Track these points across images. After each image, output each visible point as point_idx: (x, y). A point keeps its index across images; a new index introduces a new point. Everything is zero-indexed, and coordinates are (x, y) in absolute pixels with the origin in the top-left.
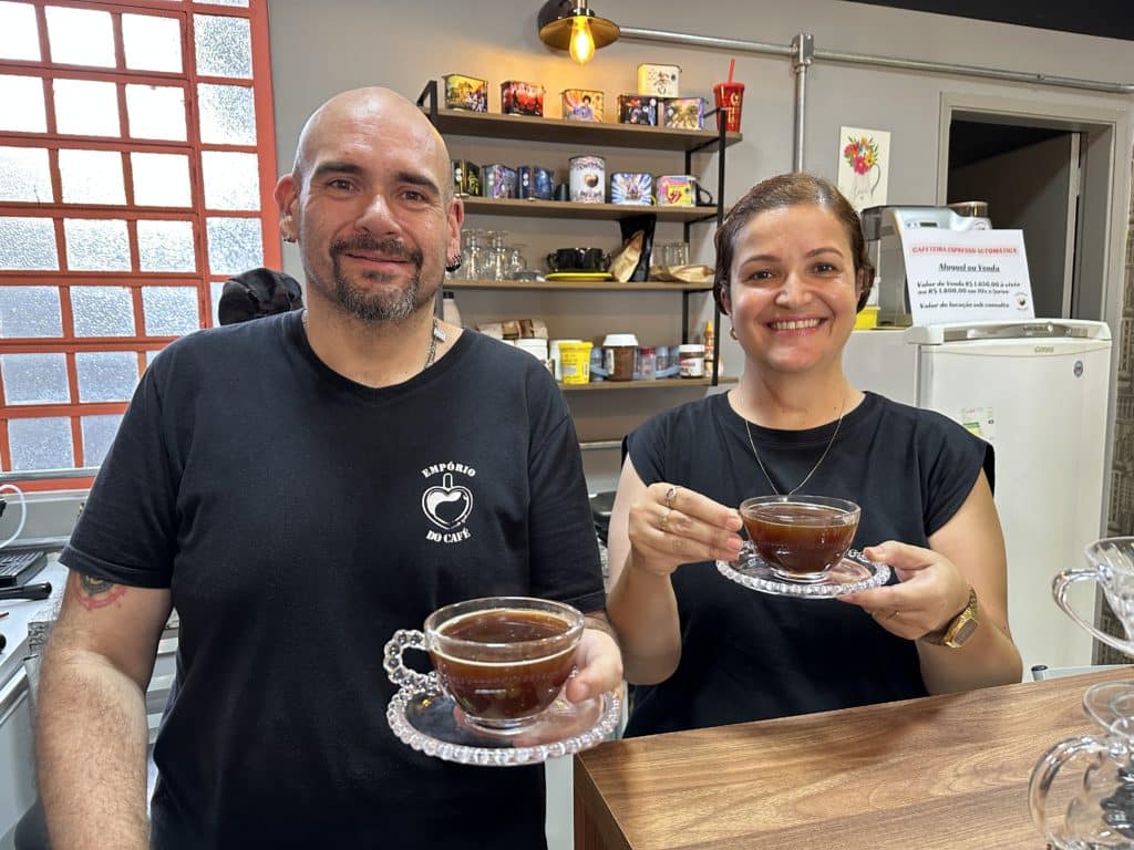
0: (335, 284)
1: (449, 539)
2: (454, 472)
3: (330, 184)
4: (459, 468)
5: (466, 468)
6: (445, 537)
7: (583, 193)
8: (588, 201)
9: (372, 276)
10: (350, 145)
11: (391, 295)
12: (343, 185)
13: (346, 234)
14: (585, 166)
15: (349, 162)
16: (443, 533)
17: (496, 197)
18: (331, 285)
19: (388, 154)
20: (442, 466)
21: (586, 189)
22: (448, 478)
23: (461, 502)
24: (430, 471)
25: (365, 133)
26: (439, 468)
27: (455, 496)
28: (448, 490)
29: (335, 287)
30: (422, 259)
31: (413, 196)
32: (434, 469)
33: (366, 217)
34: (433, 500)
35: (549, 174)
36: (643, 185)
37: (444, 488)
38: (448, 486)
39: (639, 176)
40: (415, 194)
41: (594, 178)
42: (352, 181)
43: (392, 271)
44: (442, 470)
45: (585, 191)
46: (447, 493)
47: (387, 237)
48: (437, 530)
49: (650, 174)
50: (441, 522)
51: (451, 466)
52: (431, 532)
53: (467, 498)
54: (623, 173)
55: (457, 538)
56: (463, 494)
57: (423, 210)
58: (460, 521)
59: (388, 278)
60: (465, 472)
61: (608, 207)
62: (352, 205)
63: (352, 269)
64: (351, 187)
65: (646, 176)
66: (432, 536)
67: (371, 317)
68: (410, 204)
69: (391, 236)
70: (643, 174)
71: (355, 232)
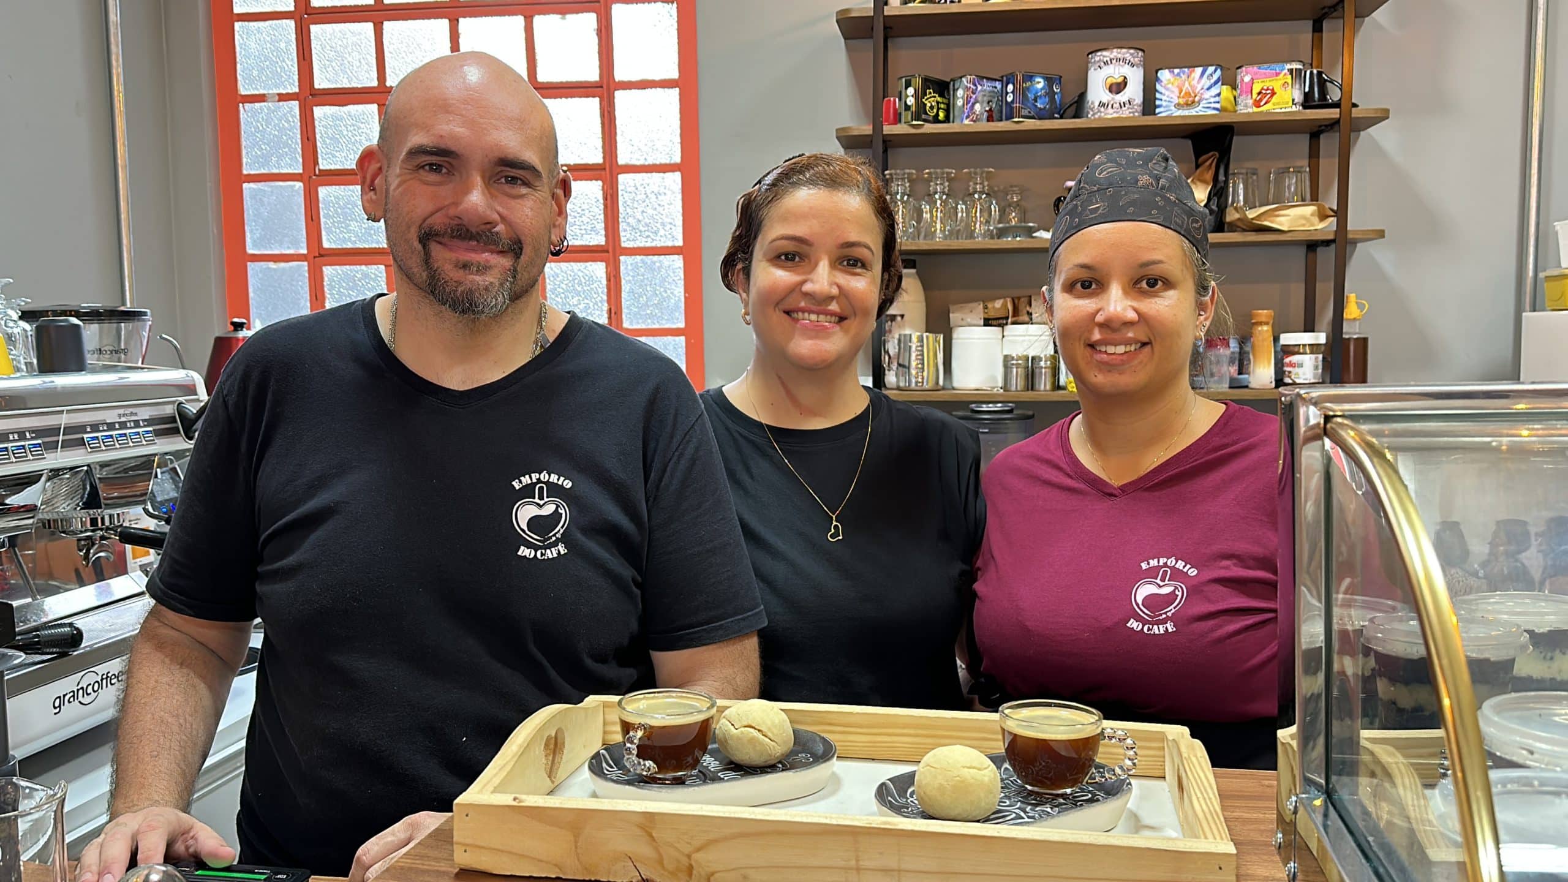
0: (424, 274)
1: (542, 555)
2: (547, 483)
3: (423, 167)
4: (554, 478)
5: (562, 479)
6: (539, 553)
7: (1102, 105)
8: (1110, 116)
9: (465, 266)
10: (445, 127)
11: (486, 289)
12: (435, 168)
13: (438, 221)
14: (1106, 63)
15: (443, 146)
16: (536, 548)
17: (966, 122)
18: (423, 275)
19: (488, 138)
20: (535, 476)
21: (1106, 97)
22: (541, 489)
23: (556, 515)
24: (520, 482)
25: (462, 115)
26: (531, 478)
27: (549, 509)
28: (541, 502)
29: (425, 277)
30: (521, 249)
31: (513, 180)
32: (526, 480)
33: (461, 207)
34: (525, 513)
35: (1049, 81)
36: (1206, 82)
37: (537, 500)
38: (541, 498)
39: (1199, 70)
40: (513, 178)
41: (1120, 80)
42: (445, 164)
43: (487, 261)
44: (534, 480)
45: (1105, 101)
46: (540, 506)
47: (483, 227)
48: (529, 545)
49: (1219, 66)
50: (533, 537)
51: (544, 477)
52: (522, 548)
53: (563, 512)
54: (1171, 68)
55: (552, 553)
56: (558, 506)
57: (522, 196)
58: (554, 535)
59: (483, 269)
60: (560, 483)
61: (1149, 120)
62: (446, 192)
63: (444, 257)
64: (444, 170)
65: (1211, 69)
66: (524, 551)
67: (463, 312)
68: (507, 188)
69: (488, 226)
70: (1205, 66)
71: (447, 221)
